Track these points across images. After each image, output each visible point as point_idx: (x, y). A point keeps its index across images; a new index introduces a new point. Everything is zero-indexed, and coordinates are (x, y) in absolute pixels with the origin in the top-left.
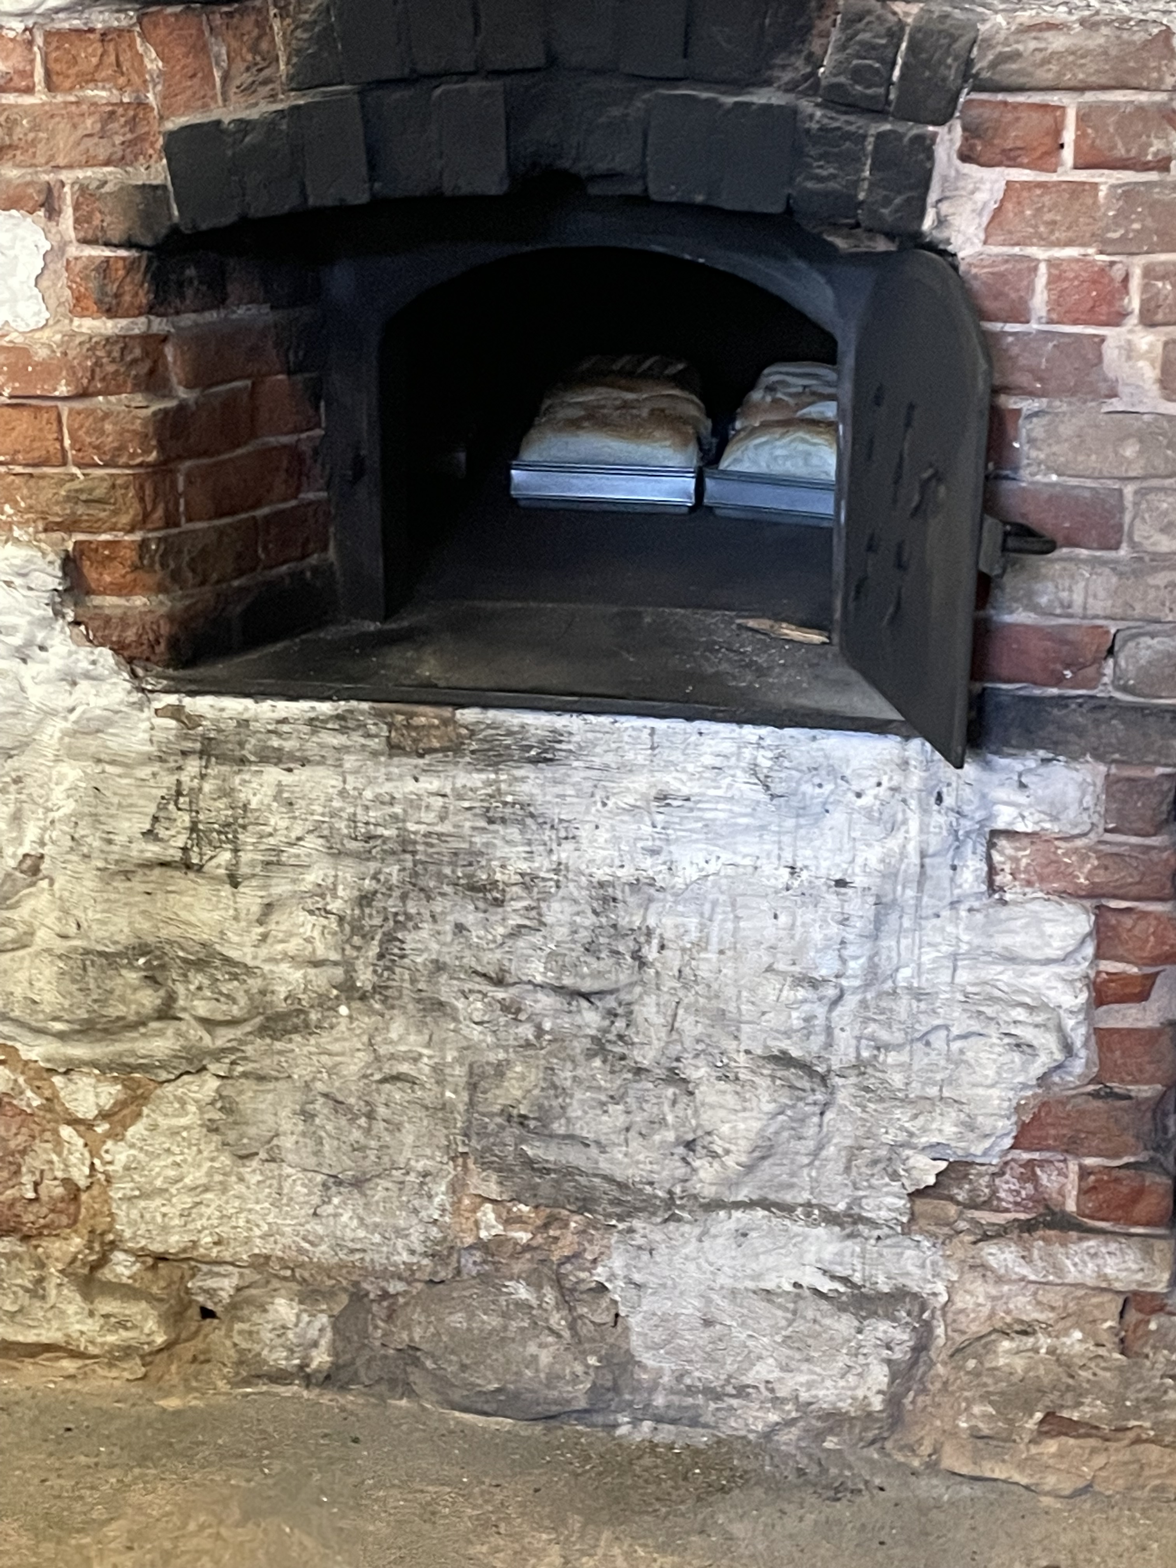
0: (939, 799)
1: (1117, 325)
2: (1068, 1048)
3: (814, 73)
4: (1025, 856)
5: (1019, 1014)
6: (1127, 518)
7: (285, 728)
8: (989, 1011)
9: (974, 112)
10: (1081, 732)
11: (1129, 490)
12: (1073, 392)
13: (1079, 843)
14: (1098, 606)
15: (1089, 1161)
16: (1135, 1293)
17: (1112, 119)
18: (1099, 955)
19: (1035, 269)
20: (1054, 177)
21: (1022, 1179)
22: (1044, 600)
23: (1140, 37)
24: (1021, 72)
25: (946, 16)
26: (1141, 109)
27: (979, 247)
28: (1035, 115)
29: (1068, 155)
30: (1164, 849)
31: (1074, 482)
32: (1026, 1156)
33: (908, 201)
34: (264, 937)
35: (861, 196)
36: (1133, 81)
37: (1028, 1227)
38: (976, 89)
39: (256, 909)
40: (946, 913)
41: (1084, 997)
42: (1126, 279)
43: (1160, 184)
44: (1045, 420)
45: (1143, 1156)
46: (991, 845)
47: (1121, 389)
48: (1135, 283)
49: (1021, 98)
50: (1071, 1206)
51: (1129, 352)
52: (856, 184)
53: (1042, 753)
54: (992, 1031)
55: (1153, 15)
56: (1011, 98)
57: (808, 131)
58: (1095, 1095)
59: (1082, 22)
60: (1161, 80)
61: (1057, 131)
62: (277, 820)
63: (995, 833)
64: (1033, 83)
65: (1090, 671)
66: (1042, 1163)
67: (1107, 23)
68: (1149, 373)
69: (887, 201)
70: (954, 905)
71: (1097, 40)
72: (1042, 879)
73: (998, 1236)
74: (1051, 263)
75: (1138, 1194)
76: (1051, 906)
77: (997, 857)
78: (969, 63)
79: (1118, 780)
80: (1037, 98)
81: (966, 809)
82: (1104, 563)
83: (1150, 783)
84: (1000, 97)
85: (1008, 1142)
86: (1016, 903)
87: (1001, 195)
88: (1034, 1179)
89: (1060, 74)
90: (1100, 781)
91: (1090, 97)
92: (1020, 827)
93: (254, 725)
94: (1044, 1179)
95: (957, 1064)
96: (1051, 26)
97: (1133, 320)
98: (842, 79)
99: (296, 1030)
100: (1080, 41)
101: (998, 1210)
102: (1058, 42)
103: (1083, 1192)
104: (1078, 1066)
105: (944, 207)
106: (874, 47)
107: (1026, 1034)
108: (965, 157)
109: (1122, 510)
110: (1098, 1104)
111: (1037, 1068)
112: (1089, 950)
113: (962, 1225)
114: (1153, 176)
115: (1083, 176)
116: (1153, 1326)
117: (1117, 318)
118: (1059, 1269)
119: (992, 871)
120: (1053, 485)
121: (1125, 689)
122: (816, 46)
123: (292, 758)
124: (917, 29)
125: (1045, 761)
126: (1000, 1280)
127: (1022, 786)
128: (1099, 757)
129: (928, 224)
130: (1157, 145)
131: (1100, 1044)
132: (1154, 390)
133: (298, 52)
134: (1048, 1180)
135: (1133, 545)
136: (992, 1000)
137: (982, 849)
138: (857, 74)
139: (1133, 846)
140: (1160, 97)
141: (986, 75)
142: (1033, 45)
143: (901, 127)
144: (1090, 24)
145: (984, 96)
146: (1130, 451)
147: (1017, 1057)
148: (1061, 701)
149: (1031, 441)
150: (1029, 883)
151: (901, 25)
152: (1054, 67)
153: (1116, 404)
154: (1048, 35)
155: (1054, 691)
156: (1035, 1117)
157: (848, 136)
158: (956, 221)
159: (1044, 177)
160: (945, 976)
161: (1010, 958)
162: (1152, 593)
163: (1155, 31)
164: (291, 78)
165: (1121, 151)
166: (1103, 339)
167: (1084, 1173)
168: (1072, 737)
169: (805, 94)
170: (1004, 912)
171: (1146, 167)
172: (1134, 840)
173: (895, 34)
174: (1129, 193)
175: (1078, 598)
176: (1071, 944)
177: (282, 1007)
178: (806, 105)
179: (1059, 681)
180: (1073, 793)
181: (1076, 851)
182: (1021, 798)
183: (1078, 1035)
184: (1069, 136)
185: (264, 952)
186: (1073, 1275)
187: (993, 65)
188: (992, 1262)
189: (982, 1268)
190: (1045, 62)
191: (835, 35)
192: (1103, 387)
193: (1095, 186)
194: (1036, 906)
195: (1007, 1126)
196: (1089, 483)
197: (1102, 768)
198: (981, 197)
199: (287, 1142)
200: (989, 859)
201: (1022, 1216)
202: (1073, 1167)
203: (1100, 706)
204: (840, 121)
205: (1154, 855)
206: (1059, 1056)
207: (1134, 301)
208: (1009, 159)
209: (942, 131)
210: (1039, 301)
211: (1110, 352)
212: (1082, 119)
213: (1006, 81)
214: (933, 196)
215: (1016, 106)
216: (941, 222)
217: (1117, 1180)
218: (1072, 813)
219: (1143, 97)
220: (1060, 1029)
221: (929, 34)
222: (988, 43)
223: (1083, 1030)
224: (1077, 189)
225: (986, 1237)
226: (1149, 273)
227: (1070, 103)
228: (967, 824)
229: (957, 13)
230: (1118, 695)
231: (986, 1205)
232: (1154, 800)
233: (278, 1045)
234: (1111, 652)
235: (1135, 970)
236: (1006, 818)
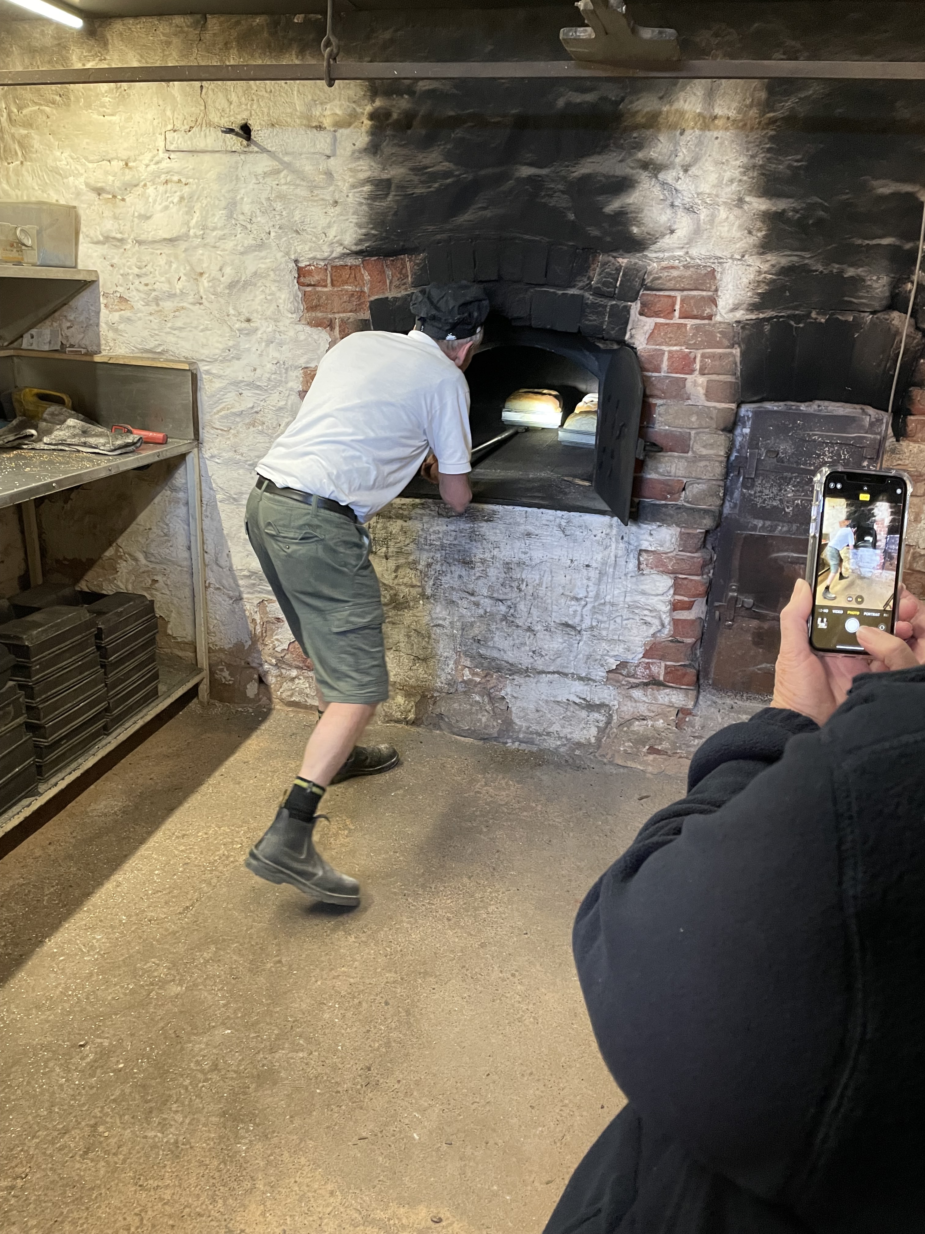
0: (622, 538)
1: (691, 374)
2: (663, 625)
3: (590, 283)
4: (651, 558)
5: (646, 612)
6: (691, 443)
7: (405, 507)
8: (636, 611)
9: (645, 298)
10: (671, 516)
11: (693, 432)
12: (675, 397)
13: (669, 555)
14: (681, 473)
15: (668, 663)
16: (682, 708)
17: (692, 301)
18: (674, 594)
19: (664, 354)
20: (672, 322)
21: (645, 668)
22: (661, 470)
23: (704, 272)
24: (662, 284)
25: (636, 264)
26: (703, 297)
27: (645, 346)
28: (666, 300)
29: (677, 314)
30: (698, 558)
31: (674, 429)
32: (647, 661)
33: (620, 329)
34: (396, 577)
35: (604, 327)
36: (701, 288)
37: (646, 684)
38: (645, 290)
39: (393, 568)
40: (623, 577)
41: (669, 607)
42: (695, 358)
43: (709, 324)
44: (665, 407)
45: (687, 663)
46: (640, 555)
47: (691, 397)
48: (698, 360)
49: (661, 293)
50: (661, 678)
51: (695, 384)
52: (602, 323)
53: (658, 523)
54: (637, 618)
55: (708, 264)
56: (658, 293)
57: (586, 304)
58: (671, 641)
59: (684, 266)
60: (710, 287)
61: (674, 304)
62: (401, 538)
63: (641, 550)
64: (666, 287)
65: (676, 496)
66: (652, 663)
67: (693, 267)
68: (701, 391)
69: (613, 329)
70: (625, 575)
71: (688, 273)
72: (657, 567)
73: (636, 687)
74: (670, 352)
75: (684, 675)
76: (659, 576)
77: (641, 559)
78: (644, 280)
79: (684, 534)
80: (667, 293)
81: (631, 542)
82: (682, 457)
83: (694, 535)
84: (654, 292)
85: (641, 655)
86: (647, 575)
87: (652, 327)
88: (649, 668)
89: (675, 285)
90: (678, 534)
91: (685, 293)
92: (650, 549)
93: (394, 506)
94: (653, 669)
95: (625, 628)
96: (673, 267)
97: (697, 372)
98: (599, 285)
99: (406, 608)
100: (683, 273)
101: (636, 678)
102: (675, 273)
103: (666, 673)
104: (666, 631)
105: (633, 331)
106: (611, 274)
107: (648, 619)
108: (641, 314)
109: (690, 439)
110: (671, 644)
111: (652, 631)
112: (672, 592)
113: (624, 682)
114: (706, 322)
115: (682, 321)
116: (687, 719)
117: (692, 372)
118: (656, 699)
119: (639, 563)
120: (667, 430)
121: (688, 502)
122: (591, 274)
123: (406, 517)
124: (626, 268)
125: (659, 526)
126: (636, 701)
127: (651, 535)
128: (678, 525)
129: (627, 337)
130: (708, 311)
131: (674, 624)
132: (703, 397)
133: (415, 274)
134: (654, 669)
135: (694, 452)
136: (638, 607)
137: (636, 556)
138: (605, 284)
139: (688, 557)
140: (710, 293)
141: (649, 284)
142: (666, 274)
143: (619, 303)
144: (686, 267)
145: (648, 292)
146: (694, 419)
147: (645, 626)
148: (666, 506)
149: (659, 414)
150: (652, 568)
151: (621, 266)
152: (673, 282)
153: (690, 402)
154: (671, 271)
155: (663, 502)
156: (651, 648)
157: (601, 305)
158: (636, 336)
159: (668, 321)
160: (622, 599)
161: (644, 593)
162: (699, 469)
163: (709, 269)
164: (412, 283)
165: (695, 313)
166: (686, 379)
167: (666, 667)
168: (669, 518)
169: (586, 291)
170: (643, 578)
171: (703, 318)
172: (689, 554)
173: (618, 270)
174: (697, 328)
175: (673, 470)
176: (665, 589)
177: (402, 600)
178: (587, 295)
179: (666, 499)
180: (668, 537)
181: (668, 558)
182: (650, 539)
183: (667, 621)
184: (677, 307)
185: (396, 582)
186: (661, 701)
187: (652, 281)
188: (634, 695)
189: (630, 697)
190: (670, 280)
191: (598, 270)
192: (685, 396)
193: (686, 325)
194: (654, 576)
195: (641, 650)
196: (679, 430)
197: (679, 529)
198: (646, 328)
199: (402, 645)
200: (639, 559)
201: (645, 681)
202: (663, 664)
203: (679, 508)
204: (599, 300)
205: (695, 560)
206: (660, 628)
207: (697, 366)
208: (657, 315)
209: (633, 304)
210: (665, 365)
211: (689, 384)
212: (682, 301)
213: (656, 287)
214: (629, 327)
215: (659, 296)
216: (632, 337)
217: (678, 670)
218: (667, 544)
219: (704, 293)
220: (660, 618)
221: (630, 269)
222: (650, 273)
223: (668, 619)
224: (680, 326)
225: (632, 687)
226: (703, 356)
227: (678, 295)
228: (632, 547)
229: (640, 263)
230: (685, 504)
231: (633, 676)
232: (696, 541)
233: (399, 613)
234: (684, 489)
235: (686, 599)
236: (645, 545)
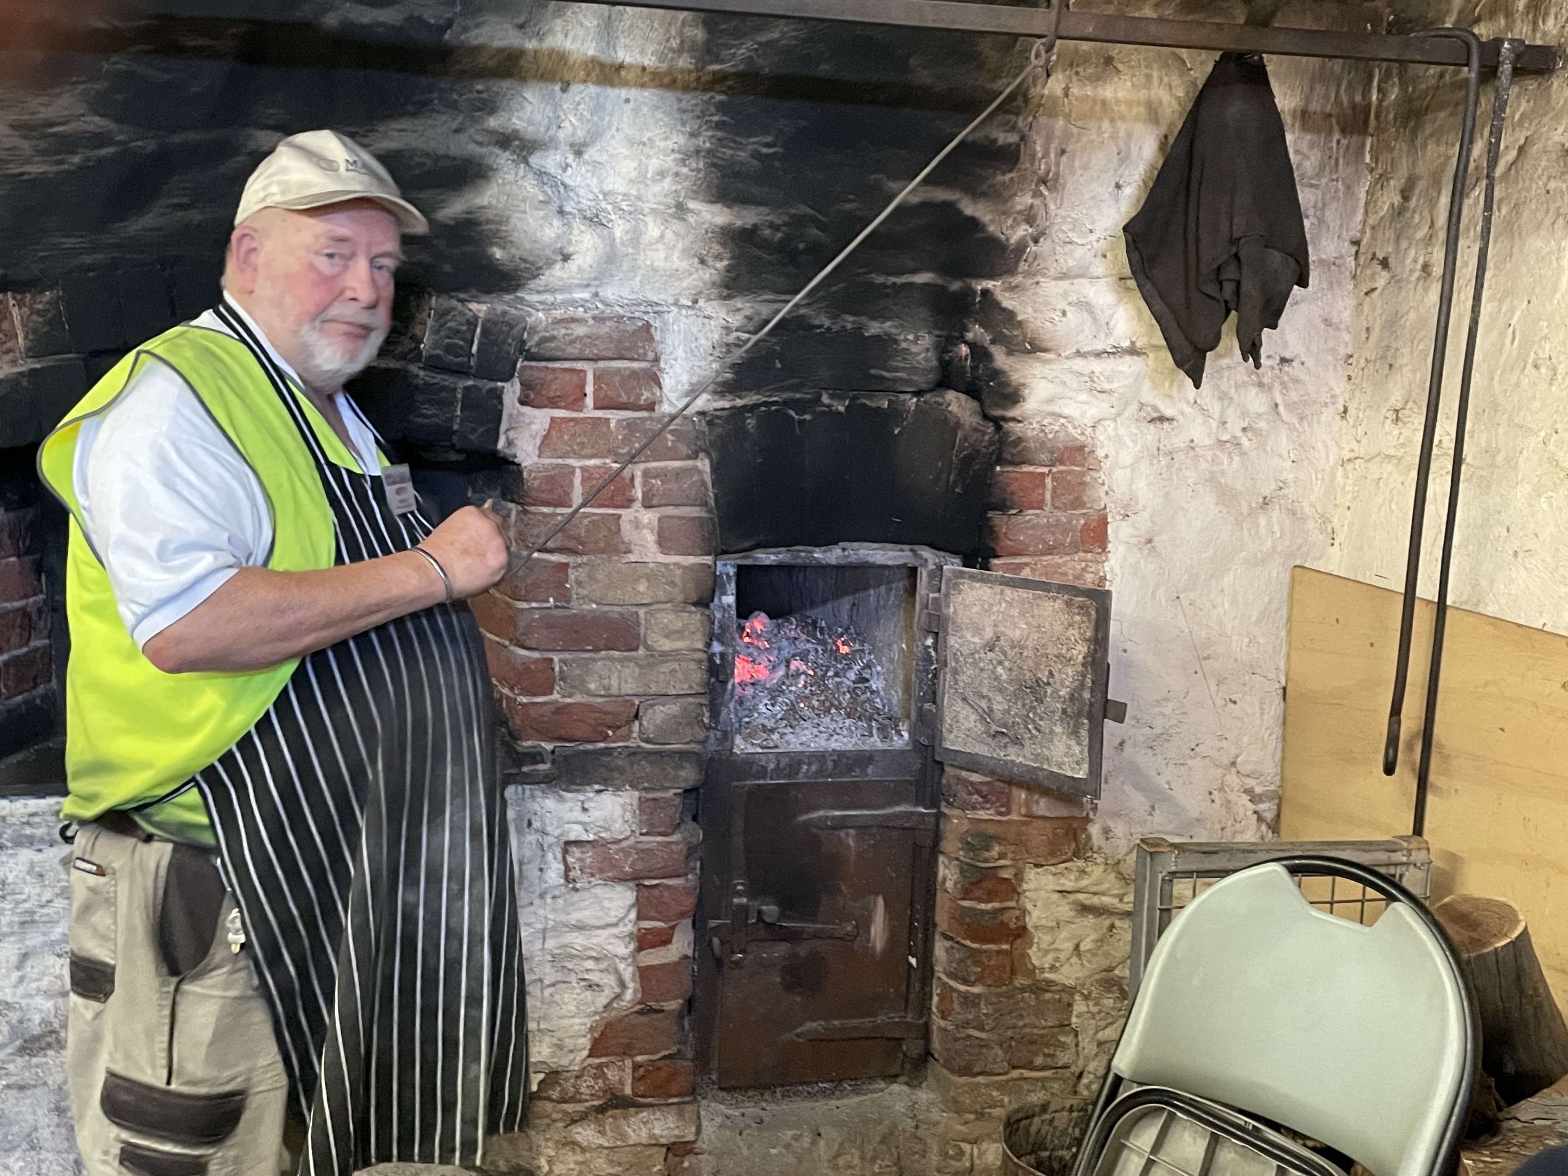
0: (530, 824)
1: (628, 507)
2: (623, 985)
3: (418, 348)
4: (589, 857)
5: (590, 964)
6: (642, 631)
7: (37, 819)
8: (570, 965)
9: (527, 373)
10: (621, 771)
11: (642, 612)
12: (602, 551)
13: (625, 844)
14: (629, 688)
15: (639, 1058)
16: (674, 1143)
17: (617, 379)
18: (640, 918)
19: (573, 473)
20: (581, 415)
21: (596, 1077)
22: (592, 686)
23: (630, 328)
24: (557, 349)
25: (505, 313)
26: (634, 373)
27: (535, 459)
28: (567, 376)
29: (589, 401)
30: (676, 843)
31: (606, 608)
32: (597, 1061)
33: (488, 431)
34: (21, 979)
35: (456, 427)
36: (628, 355)
37: (601, 1110)
38: (527, 359)
39: (14, 959)
40: (537, 902)
41: (632, 947)
42: (632, 478)
43: (651, 419)
44: (586, 569)
45: (674, 1049)
46: (565, 852)
47: (633, 547)
48: (638, 481)
49: (557, 365)
50: (628, 1091)
51: (637, 524)
52: (451, 420)
53: (597, 787)
54: (573, 978)
55: (637, 314)
56: (551, 365)
57: (416, 386)
58: (641, 1013)
59: (594, 318)
60: (645, 354)
61: (582, 386)
62: (31, 889)
63: (568, 843)
64: (566, 355)
65: (623, 731)
66: (607, 1065)
67: (610, 319)
68: (650, 538)
69: (474, 430)
70: (542, 896)
71: (604, 330)
72: (601, 870)
73: (582, 1119)
74: (583, 469)
75: (673, 1075)
76: (607, 889)
77: (570, 860)
78: (523, 342)
79: (648, 800)
80: (567, 365)
81: (549, 829)
82: (630, 659)
83: (666, 800)
84: (544, 364)
85: (585, 1053)
86: (584, 889)
87: (547, 427)
88: (603, 1075)
89: (581, 350)
90: (635, 803)
91: (602, 364)
92: (585, 837)
93: (10, 820)
94: (609, 1073)
95: (549, 1004)
96: (574, 320)
97: (638, 505)
98: (438, 352)
99: (49, 1046)
100: (594, 330)
101: (581, 1101)
102: (580, 330)
103: (636, 1080)
104: (629, 995)
105: (511, 434)
106: (458, 331)
107: (594, 977)
108: (522, 403)
109: (638, 624)
110: (642, 1019)
111: (602, 1000)
112: (633, 915)
113: (555, 1116)
114: (644, 414)
115: (600, 414)
116: (686, 1164)
117: (628, 503)
118: (623, 1136)
119: (567, 869)
120: (593, 611)
121: (648, 741)
122: (417, 330)
123: (42, 840)
124: (487, 321)
125: (599, 792)
126: (584, 1150)
127: (585, 810)
128: (634, 787)
129: (501, 444)
130: (646, 395)
131: (641, 976)
132: (653, 547)
133: (34, 331)
134: (612, 1074)
135: (648, 648)
136: (572, 957)
137: (559, 856)
138: (449, 349)
139: (659, 843)
140: (644, 365)
141: (534, 350)
142: (563, 331)
143: (480, 383)
144: (599, 319)
145: (533, 364)
146: (642, 587)
147: (588, 994)
148: (607, 752)
149: (579, 583)
150: (593, 875)
151: (476, 318)
152: (578, 346)
153: (632, 558)
154: (573, 325)
155: (602, 745)
156: (603, 1033)
157: (443, 388)
158: (518, 443)
159: (574, 415)
160: (538, 945)
161: (580, 927)
162: (662, 677)
163: (640, 324)
164: (28, 349)
165: (624, 398)
166: (619, 516)
167: (636, 1067)
168: (616, 774)
169: (411, 361)
170: (576, 897)
171: (639, 408)
172: (659, 839)
173: (472, 323)
174: (631, 426)
175: (614, 683)
176: (620, 913)
177: (37, 1031)
178: (414, 368)
179: (606, 738)
180: (618, 811)
181: (622, 850)
182: (584, 818)
183: (628, 974)
184: (589, 389)
185: (20, 990)
186: (633, 1139)
187: (538, 344)
188: (578, 1138)
189: (573, 1144)
190: (572, 342)
191: (430, 323)
192: (623, 547)
193: (608, 420)
194: (598, 891)
195: (585, 1043)
196: (619, 609)
197: (636, 794)
198: (534, 427)
199: (45, 1133)
200: (565, 860)
201: (596, 1103)
202: (628, 1063)
203: (633, 753)
204: (439, 379)
205: (674, 847)
206: (617, 990)
207: (639, 494)
208: (553, 403)
209: (507, 385)
210: (577, 493)
211: (625, 526)
212: (597, 379)
213: (548, 354)
214: (503, 427)
215: (554, 370)
216: (510, 443)
217: (659, 1069)
218: (618, 825)
219: (635, 365)
220: (617, 971)
221: (495, 323)
222: (533, 330)
223: (630, 969)
224: (597, 422)
225: (574, 1122)
226: (646, 474)
227: (588, 367)
228: (550, 840)
229: (513, 311)
230: (643, 745)
231: (573, 1100)
232: (671, 811)
233: (35, 1060)
234: (636, 716)
235: (661, 924)
236: (576, 833)
